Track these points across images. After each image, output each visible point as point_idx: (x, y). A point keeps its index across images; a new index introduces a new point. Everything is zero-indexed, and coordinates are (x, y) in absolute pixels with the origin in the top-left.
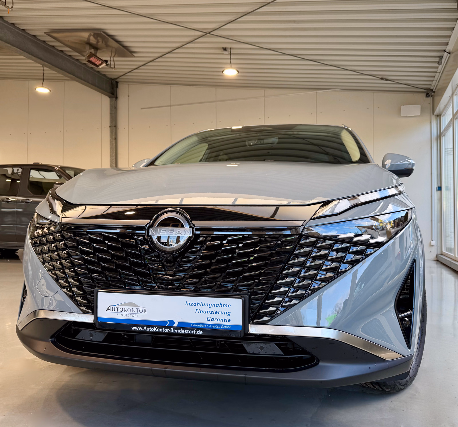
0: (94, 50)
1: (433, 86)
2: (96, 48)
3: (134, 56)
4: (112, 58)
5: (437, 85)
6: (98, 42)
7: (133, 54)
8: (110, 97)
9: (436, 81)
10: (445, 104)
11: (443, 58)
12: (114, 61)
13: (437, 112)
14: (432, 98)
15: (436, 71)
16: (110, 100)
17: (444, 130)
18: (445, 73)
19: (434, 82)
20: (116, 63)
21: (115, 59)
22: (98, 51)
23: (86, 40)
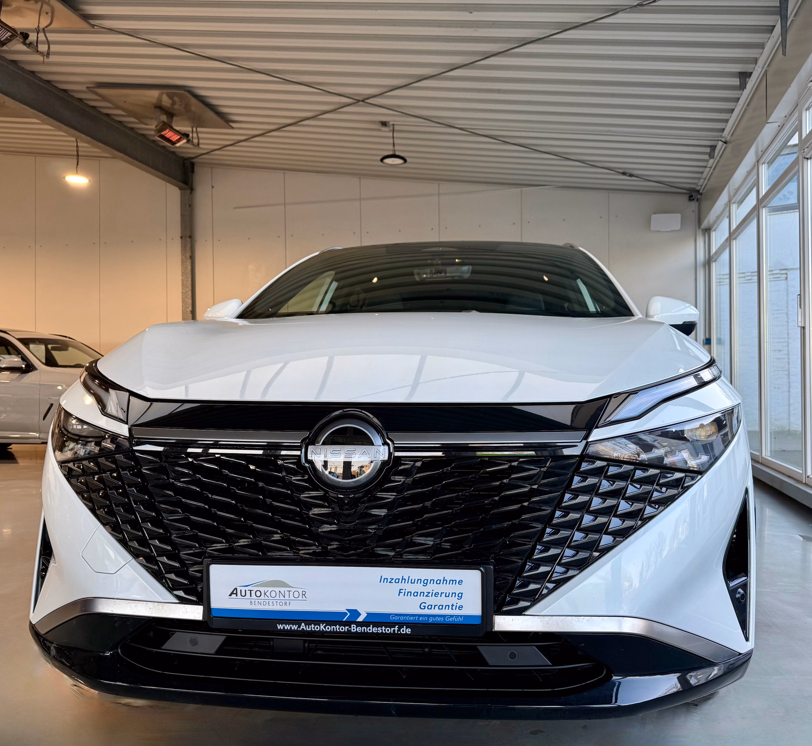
0: (167, 117)
1: (699, 186)
2: (171, 115)
3: (232, 128)
4: (194, 129)
5: (706, 184)
6: (174, 103)
7: (231, 124)
8: (181, 189)
9: (705, 179)
10: (718, 214)
11: (716, 149)
12: (197, 133)
13: (705, 224)
14: (697, 203)
15: (705, 165)
16: (181, 194)
17: (716, 253)
18: (717, 169)
19: (702, 181)
20: (200, 135)
21: (199, 129)
22: (174, 118)
23: (154, 101)
